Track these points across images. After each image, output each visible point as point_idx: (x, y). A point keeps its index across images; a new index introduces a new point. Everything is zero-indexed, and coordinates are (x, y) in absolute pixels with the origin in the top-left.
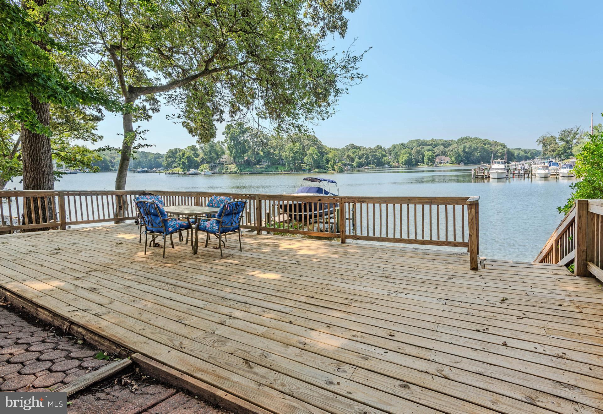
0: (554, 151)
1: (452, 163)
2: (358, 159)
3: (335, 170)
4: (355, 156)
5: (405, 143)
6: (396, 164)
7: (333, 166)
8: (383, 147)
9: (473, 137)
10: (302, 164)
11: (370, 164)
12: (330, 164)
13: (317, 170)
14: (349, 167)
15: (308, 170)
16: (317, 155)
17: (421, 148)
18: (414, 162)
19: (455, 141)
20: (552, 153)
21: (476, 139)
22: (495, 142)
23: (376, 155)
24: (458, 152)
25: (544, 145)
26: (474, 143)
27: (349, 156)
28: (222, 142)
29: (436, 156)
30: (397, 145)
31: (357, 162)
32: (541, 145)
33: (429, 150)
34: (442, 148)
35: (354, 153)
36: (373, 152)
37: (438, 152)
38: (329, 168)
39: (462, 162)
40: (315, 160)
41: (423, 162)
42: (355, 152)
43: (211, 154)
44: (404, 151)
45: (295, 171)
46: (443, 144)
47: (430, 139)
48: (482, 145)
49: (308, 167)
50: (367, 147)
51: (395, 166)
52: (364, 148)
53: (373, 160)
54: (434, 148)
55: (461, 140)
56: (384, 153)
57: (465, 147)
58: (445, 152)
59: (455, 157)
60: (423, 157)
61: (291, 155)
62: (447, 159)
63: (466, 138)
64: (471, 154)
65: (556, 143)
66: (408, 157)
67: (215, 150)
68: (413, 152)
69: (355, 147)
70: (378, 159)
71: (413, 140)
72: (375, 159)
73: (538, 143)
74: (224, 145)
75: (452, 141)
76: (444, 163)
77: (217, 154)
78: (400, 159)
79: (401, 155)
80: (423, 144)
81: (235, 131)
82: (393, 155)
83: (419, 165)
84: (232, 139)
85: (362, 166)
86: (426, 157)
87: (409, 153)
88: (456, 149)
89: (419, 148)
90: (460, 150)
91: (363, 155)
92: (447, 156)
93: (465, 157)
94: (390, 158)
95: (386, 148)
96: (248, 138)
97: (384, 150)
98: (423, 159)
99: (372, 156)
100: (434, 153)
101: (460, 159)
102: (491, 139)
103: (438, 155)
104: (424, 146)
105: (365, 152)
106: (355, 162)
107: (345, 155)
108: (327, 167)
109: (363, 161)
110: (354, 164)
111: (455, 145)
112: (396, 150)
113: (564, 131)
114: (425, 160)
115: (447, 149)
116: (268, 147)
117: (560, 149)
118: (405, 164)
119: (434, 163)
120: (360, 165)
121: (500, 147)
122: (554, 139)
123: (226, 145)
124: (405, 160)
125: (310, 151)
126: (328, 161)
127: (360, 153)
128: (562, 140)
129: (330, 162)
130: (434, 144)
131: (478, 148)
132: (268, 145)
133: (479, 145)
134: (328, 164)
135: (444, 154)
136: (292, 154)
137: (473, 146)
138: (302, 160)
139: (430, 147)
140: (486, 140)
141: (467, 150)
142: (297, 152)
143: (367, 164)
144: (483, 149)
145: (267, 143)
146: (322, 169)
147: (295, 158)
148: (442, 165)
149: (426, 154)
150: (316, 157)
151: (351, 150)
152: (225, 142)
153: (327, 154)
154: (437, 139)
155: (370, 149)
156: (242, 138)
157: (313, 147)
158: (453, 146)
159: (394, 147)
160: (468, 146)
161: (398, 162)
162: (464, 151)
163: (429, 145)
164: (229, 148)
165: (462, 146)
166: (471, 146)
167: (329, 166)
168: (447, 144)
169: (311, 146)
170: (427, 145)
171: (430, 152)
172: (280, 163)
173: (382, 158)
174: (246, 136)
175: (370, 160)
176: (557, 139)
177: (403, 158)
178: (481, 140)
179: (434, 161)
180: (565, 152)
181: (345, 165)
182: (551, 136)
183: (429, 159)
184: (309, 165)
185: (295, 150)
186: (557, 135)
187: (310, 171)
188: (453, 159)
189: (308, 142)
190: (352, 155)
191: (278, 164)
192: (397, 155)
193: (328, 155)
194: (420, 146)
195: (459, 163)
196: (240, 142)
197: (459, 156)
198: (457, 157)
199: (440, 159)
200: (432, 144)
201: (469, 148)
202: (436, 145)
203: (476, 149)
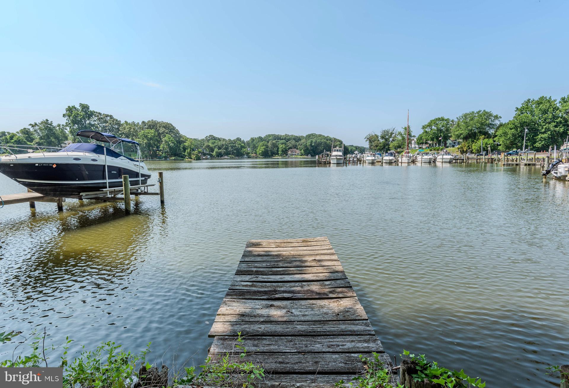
0: (377, 146)
1: (302, 155)
2: (217, 150)
3: (191, 158)
4: (215, 147)
5: (263, 137)
6: (254, 155)
7: (190, 154)
8: (242, 140)
9: (318, 134)
10: (158, 152)
11: (230, 154)
12: (186, 152)
13: (173, 158)
14: (209, 157)
15: (164, 157)
16: (173, 143)
17: (276, 142)
18: (270, 154)
19: (304, 137)
20: (375, 148)
21: (320, 135)
22: (335, 139)
23: (235, 146)
24: (306, 146)
25: (371, 142)
26: (319, 139)
27: (208, 146)
28: (63, 125)
29: (289, 149)
30: (255, 138)
31: (216, 152)
32: (368, 141)
33: (283, 144)
34: (293, 142)
35: (213, 143)
36: (232, 143)
37: (290, 145)
38: (186, 156)
39: (309, 155)
40: (171, 148)
41: (278, 154)
42: (215, 142)
43: (49, 138)
44: (261, 143)
45: (150, 159)
46: (294, 139)
47: (284, 134)
48: (325, 141)
49: (164, 155)
50: (227, 139)
51: (254, 156)
52: (224, 140)
53: (232, 150)
54: (287, 142)
55: (309, 136)
56: (243, 144)
57: (312, 142)
58: (296, 146)
59: (304, 150)
60: (278, 149)
61: (144, 142)
62: (298, 151)
63: (312, 135)
64: (316, 148)
65: (379, 140)
66: (264, 149)
67: (54, 133)
68: (269, 144)
69: (215, 138)
70: (237, 150)
71: (269, 135)
72: (235, 150)
73: (366, 139)
74: (66, 129)
75: (301, 136)
76: (295, 154)
77: (57, 138)
78: (257, 150)
79: (259, 147)
80: (278, 138)
81: (78, 114)
82: (251, 146)
83: (274, 156)
84: (74, 122)
85: (222, 156)
86: (280, 150)
87: (266, 145)
88: (305, 143)
89: (274, 142)
90: (308, 144)
91: (223, 145)
92: (297, 149)
93: (312, 150)
94: (249, 150)
95: (245, 141)
96: (96, 123)
97: (243, 142)
98: (278, 151)
99: (232, 147)
100: (287, 146)
101: (308, 152)
102: (332, 136)
103: (291, 148)
104: (279, 140)
105: (224, 143)
106: (214, 152)
107: (204, 145)
108: (184, 155)
109: (223, 151)
110: (214, 154)
112: (254, 143)
113: (384, 131)
114: (279, 152)
115: (297, 144)
116: (120, 132)
117: (381, 145)
118: (262, 155)
119: (287, 155)
120: (220, 156)
121: (338, 143)
122: (377, 137)
123: (68, 128)
124: (262, 152)
125: (166, 138)
126: (185, 149)
127: (220, 143)
128: (382, 137)
129: (187, 150)
130: (287, 139)
131: (322, 143)
132: (119, 130)
133: (323, 141)
134: (185, 153)
135: (295, 147)
136: (146, 141)
137: (318, 141)
138: (158, 147)
139: (284, 141)
140: (328, 136)
141: (313, 144)
142: (151, 139)
143: (227, 154)
144: (326, 144)
145: (118, 128)
146: (179, 156)
147: (149, 145)
148: (294, 156)
149: (280, 147)
150: (172, 145)
151: (211, 141)
152: (67, 126)
153: (184, 142)
154: (290, 134)
155: (230, 140)
156: (88, 122)
157: (170, 134)
158: (303, 141)
159: (253, 140)
160: (314, 141)
161: (256, 154)
162: (311, 145)
163: (283, 139)
164: (71, 132)
165: (310, 141)
166: (316, 141)
167: (186, 154)
168: (298, 139)
169: (167, 133)
170: (281, 139)
171: (284, 145)
172: (133, 150)
173: (242, 149)
174: (93, 120)
175: (230, 151)
176: (379, 137)
177: (261, 149)
178: (324, 136)
179: (287, 153)
180: (384, 147)
181: (205, 154)
182: (375, 135)
183: (282, 151)
184: (165, 152)
185: (149, 137)
186: (379, 134)
187: (166, 158)
188: (302, 151)
189: (164, 129)
190: (211, 145)
191: (132, 151)
192: (255, 147)
193: (185, 144)
194: (275, 140)
195: (307, 155)
196: (85, 126)
197: (307, 149)
198: (305, 150)
199: (292, 152)
200: (285, 139)
201: (315, 143)
202: (289, 140)
203: (320, 144)
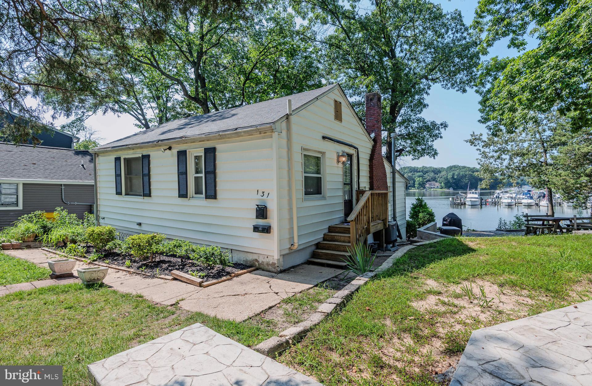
1: (442, 188)
9: (462, 165)
17: (413, 174)
19: (445, 169)
21: (464, 167)
24: (447, 179)
26: (462, 171)
29: (427, 182)
33: (419, 177)
34: (432, 175)
37: (428, 178)
39: (451, 188)
41: (414, 187)
46: (433, 171)
47: (422, 166)
48: (470, 173)
54: (425, 174)
55: (450, 168)
57: (454, 174)
58: (435, 178)
59: (444, 183)
60: (414, 182)
62: (437, 184)
63: (455, 167)
64: (459, 180)
75: (442, 168)
76: (434, 188)
80: (414, 170)
83: (410, 189)
86: (417, 183)
88: (445, 176)
89: (410, 174)
90: (449, 177)
92: (436, 181)
93: (454, 183)
98: (414, 184)
100: (425, 179)
101: (449, 184)
103: (429, 181)
104: (415, 173)
111: (445, 172)
114: (416, 185)
115: (437, 176)
119: (424, 188)
130: (425, 171)
131: (466, 175)
133: (467, 173)
135: (434, 179)
137: (461, 173)
139: (421, 173)
140: (474, 168)
141: (455, 177)
144: (471, 176)
148: (432, 189)
149: (416, 180)
154: (428, 166)
158: (443, 173)
160: (456, 173)
162: (453, 177)
163: (419, 172)
165: (451, 174)
166: (460, 174)
168: (437, 171)
170: (417, 172)
171: (421, 178)
178: (469, 168)
179: (425, 186)
183: (419, 184)
188: (442, 184)
194: (411, 172)
195: (449, 188)
197: (449, 182)
198: (446, 183)
199: (430, 185)
200: (422, 171)
201: (458, 175)
202: (427, 172)
203: (464, 176)
